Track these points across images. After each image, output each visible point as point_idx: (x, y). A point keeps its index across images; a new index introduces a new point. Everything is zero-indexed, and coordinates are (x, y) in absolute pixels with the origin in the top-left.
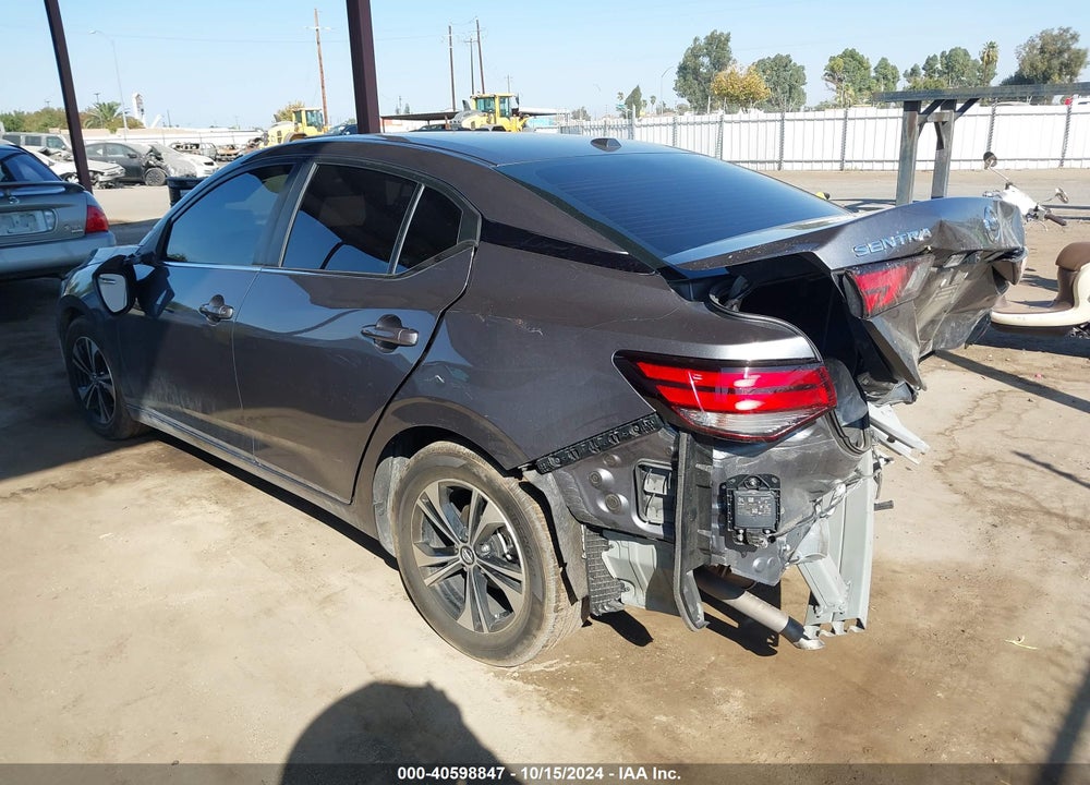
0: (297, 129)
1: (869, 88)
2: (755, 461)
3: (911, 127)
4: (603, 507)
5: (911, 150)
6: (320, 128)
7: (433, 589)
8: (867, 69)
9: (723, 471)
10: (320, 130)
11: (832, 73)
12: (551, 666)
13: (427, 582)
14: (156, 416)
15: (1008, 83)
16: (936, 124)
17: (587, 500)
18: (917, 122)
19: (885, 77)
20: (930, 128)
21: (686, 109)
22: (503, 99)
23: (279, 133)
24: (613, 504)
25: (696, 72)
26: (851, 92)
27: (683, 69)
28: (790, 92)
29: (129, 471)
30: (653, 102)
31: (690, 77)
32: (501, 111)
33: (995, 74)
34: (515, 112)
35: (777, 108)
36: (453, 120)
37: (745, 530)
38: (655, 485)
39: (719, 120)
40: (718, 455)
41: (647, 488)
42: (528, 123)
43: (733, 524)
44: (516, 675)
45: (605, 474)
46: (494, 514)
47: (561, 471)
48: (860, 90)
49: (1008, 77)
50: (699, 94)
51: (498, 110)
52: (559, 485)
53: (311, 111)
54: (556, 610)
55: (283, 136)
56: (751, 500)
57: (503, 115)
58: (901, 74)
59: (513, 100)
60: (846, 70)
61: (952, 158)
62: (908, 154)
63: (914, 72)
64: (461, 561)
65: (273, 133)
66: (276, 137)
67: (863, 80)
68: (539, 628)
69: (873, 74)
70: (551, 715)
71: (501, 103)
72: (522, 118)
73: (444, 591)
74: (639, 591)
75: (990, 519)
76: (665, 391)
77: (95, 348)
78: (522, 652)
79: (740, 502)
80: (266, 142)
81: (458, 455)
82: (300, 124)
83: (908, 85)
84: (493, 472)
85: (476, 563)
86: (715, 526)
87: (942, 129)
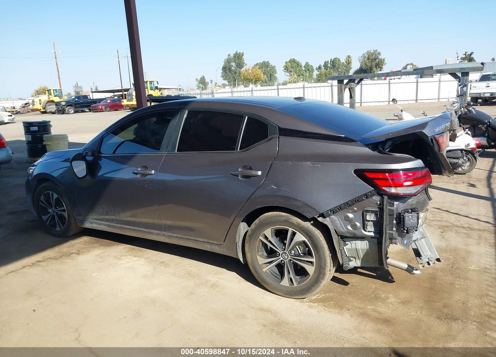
0: (49, 98)
1: (302, 75)
2: (405, 205)
3: (341, 90)
4: (349, 228)
5: (342, 100)
6: (61, 97)
7: (267, 273)
8: (301, 67)
9: (397, 209)
10: (61, 98)
11: (286, 69)
12: (319, 296)
13: (264, 270)
14: (95, 223)
15: (356, 72)
16: (349, 89)
17: (343, 226)
18: (343, 88)
19: (308, 70)
20: (347, 90)
21: (226, 85)
22: (151, 82)
23: (40, 100)
24: (354, 226)
25: (230, 69)
26: (295, 76)
27: (224, 69)
28: (271, 77)
29: (83, 249)
30: (211, 82)
31: (228, 71)
32: (150, 87)
33: (351, 68)
34: (157, 88)
35: (265, 84)
36: (128, 92)
37: (407, 228)
38: (371, 217)
39: (251, 90)
40: (396, 203)
41: (368, 219)
42: (163, 93)
43: (404, 227)
44: (308, 301)
45: (351, 215)
46: (299, 237)
47: (332, 216)
48: (299, 75)
49: (357, 69)
50: (232, 79)
51: (149, 87)
52: (332, 222)
53: (56, 90)
54: (330, 271)
55: (42, 102)
56: (410, 217)
57: (151, 89)
58: (315, 68)
59: (156, 83)
60: (292, 67)
61: (356, 102)
62: (341, 101)
63: (320, 68)
64: (282, 259)
65: (37, 100)
66: (39, 102)
67: (300, 71)
68: (323, 278)
69: (304, 69)
70: (331, 312)
71: (150, 84)
72: (160, 91)
73: (271, 273)
74: (357, 260)
75: (440, 230)
76: (378, 182)
77: (55, 196)
78: (315, 290)
79: (406, 218)
80: (33, 105)
81: (282, 216)
82: (50, 96)
83: (318, 73)
84: (300, 221)
85: (289, 258)
86: (394, 229)
87: (351, 91)
